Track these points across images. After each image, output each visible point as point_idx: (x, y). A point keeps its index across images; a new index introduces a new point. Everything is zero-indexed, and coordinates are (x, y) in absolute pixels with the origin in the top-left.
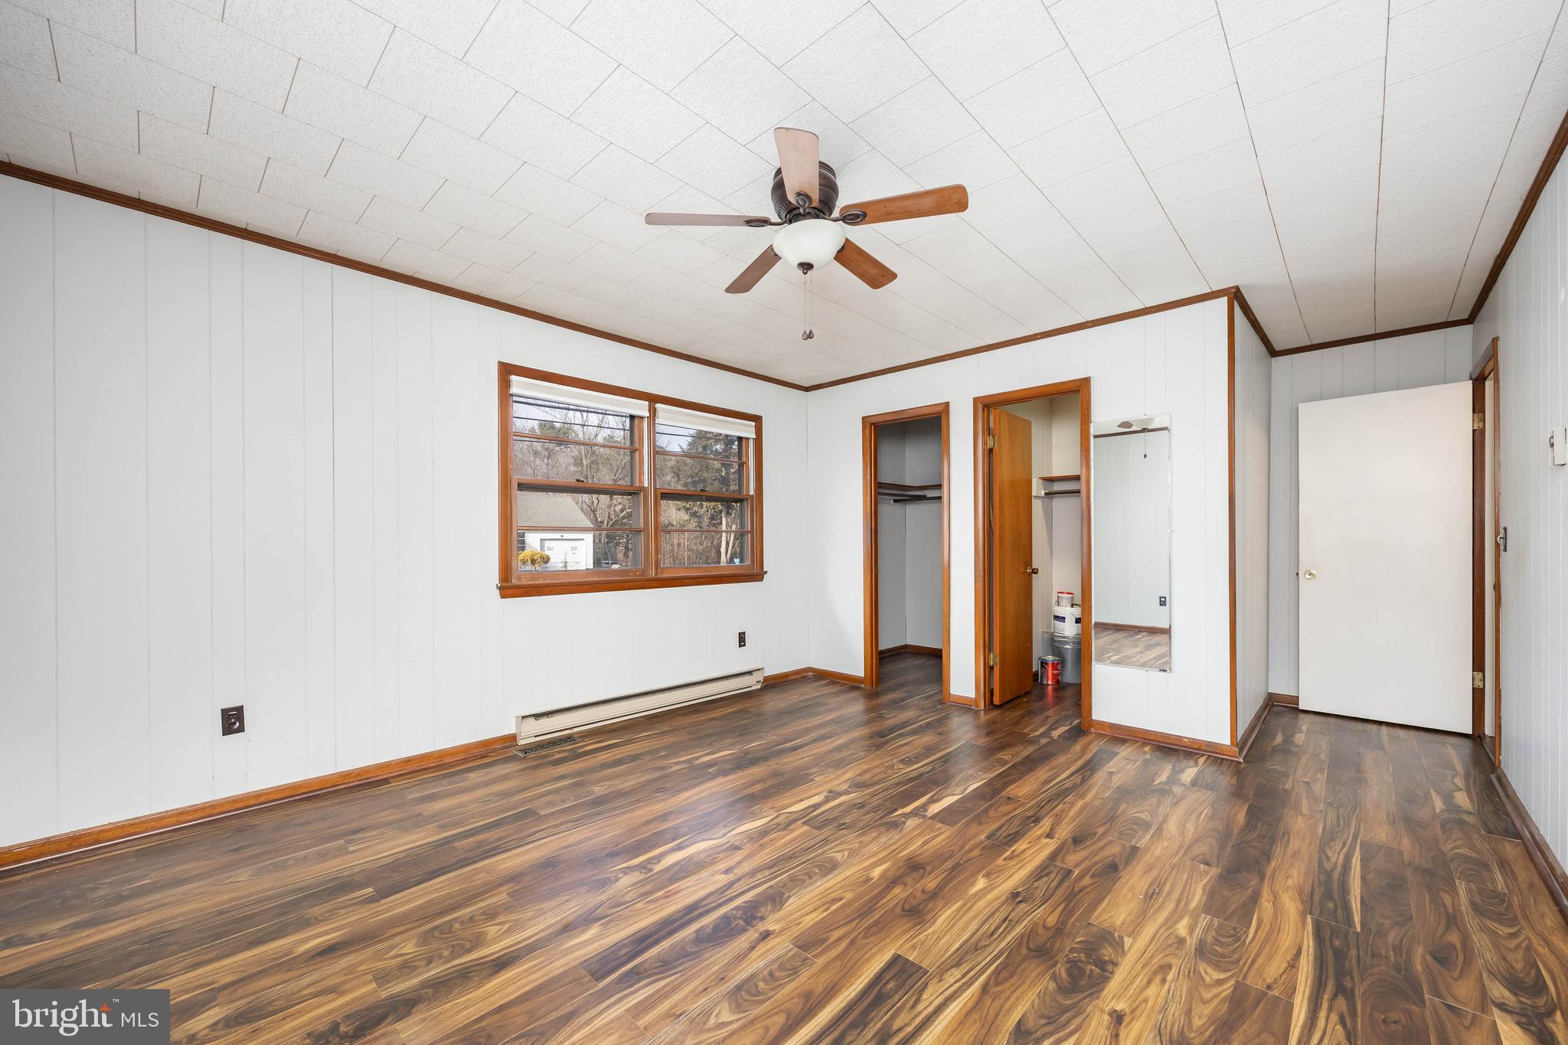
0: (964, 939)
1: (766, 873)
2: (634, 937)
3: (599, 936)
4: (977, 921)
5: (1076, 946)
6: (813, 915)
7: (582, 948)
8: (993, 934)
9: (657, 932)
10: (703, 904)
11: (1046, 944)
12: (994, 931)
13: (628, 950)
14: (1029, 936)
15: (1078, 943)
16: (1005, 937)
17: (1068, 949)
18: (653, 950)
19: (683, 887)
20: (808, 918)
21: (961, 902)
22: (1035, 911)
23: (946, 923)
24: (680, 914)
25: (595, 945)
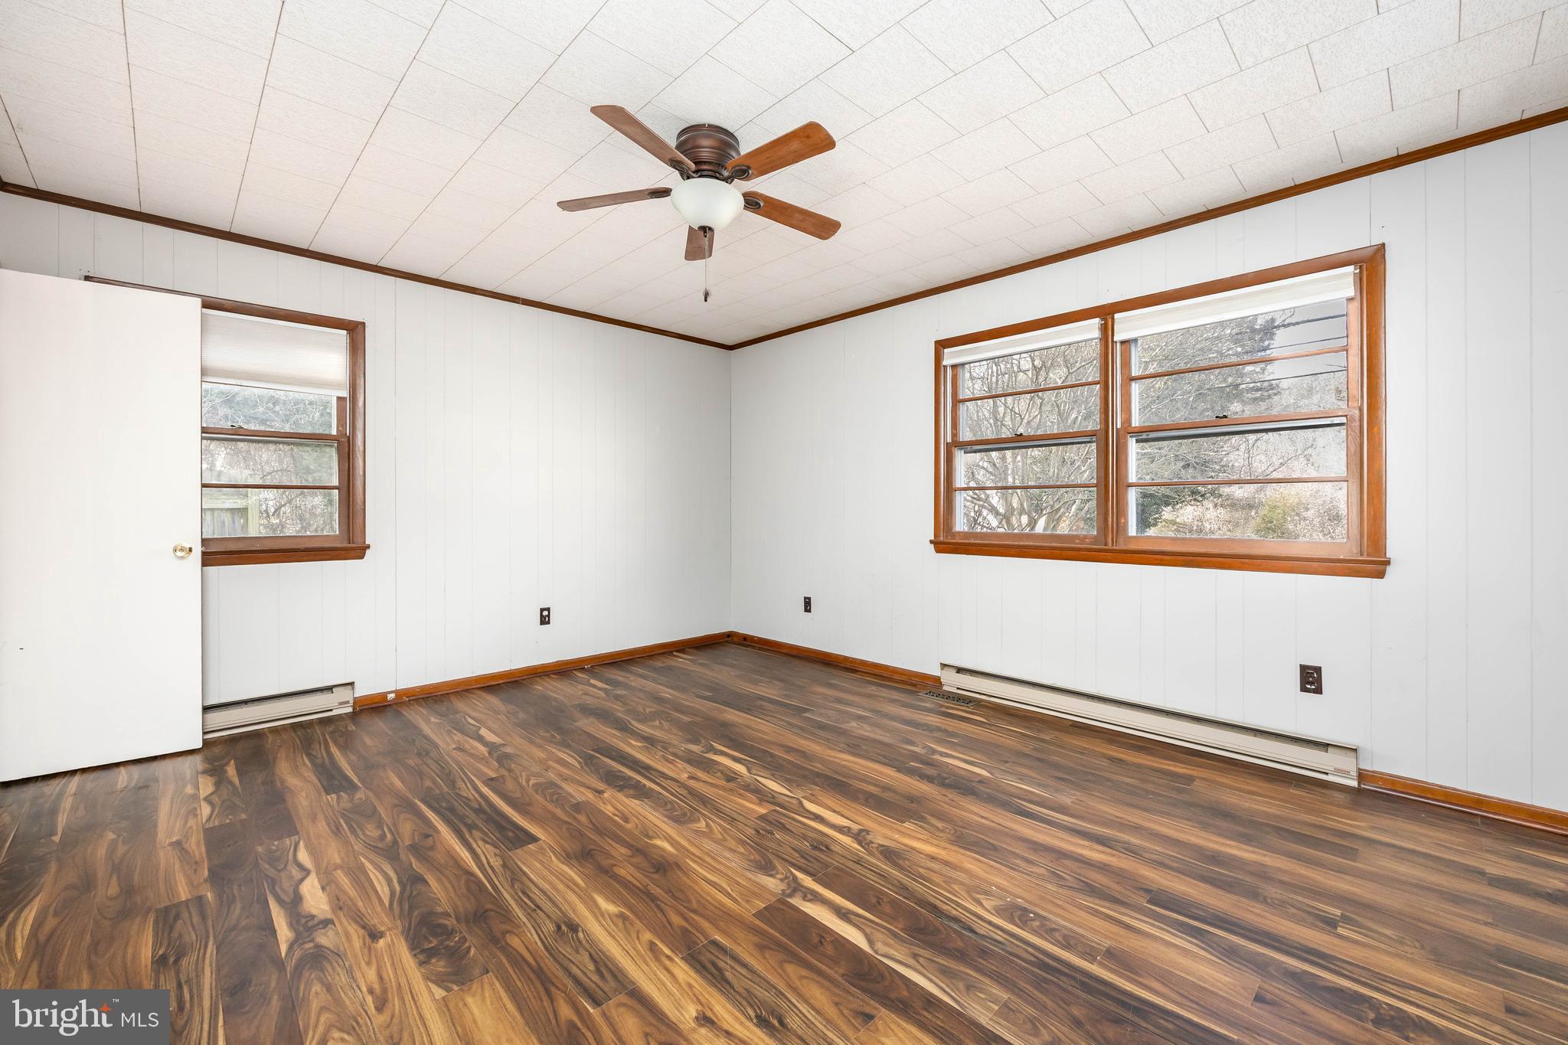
0: (532, 876)
4: (550, 889)
5: (467, 945)
8: (524, 893)
11: (486, 923)
12: (528, 895)
14: (506, 917)
15: (469, 948)
16: (515, 900)
17: (467, 936)
21: (583, 885)
22: (537, 934)
23: (560, 871)
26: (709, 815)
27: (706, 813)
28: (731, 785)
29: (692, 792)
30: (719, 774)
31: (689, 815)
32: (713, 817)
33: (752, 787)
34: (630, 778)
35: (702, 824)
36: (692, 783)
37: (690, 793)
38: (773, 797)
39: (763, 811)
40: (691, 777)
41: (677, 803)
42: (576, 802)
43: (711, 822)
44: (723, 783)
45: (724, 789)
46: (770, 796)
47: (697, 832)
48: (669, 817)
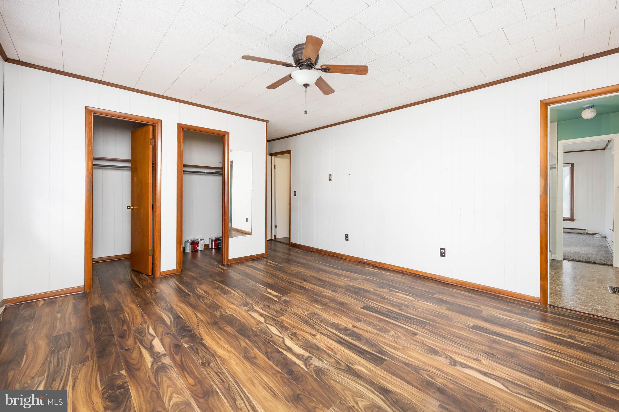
1: (316, 326)
2: (360, 355)
3: (360, 364)
6: (343, 318)
7: (368, 368)
9: (355, 349)
10: (337, 340)
13: (368, 356)
18: (367, 350)
19: (325, 346)
20: (345, 319)
24: (344, 345)
25: (367, 365)
26: (304, 316)
27: (305, 317)
28: (294, 331)
29: (312, 327)
30: (300, 338)
31: (312, 316)
32: (302, 315)
33: (284, 329)
34: (346, 335)
35: (306, 312)
36: (314, 332)
37: (313, 326)
38: (276, 324)
39: (282, 317)
40: (314, 335)
41: (318, 321)
42: (361, 322)
43: (303, 313)
44: (299, 332)
45: (298, 328)
46: (277, 324)
47: (308, 310)
48: (320, 315)
